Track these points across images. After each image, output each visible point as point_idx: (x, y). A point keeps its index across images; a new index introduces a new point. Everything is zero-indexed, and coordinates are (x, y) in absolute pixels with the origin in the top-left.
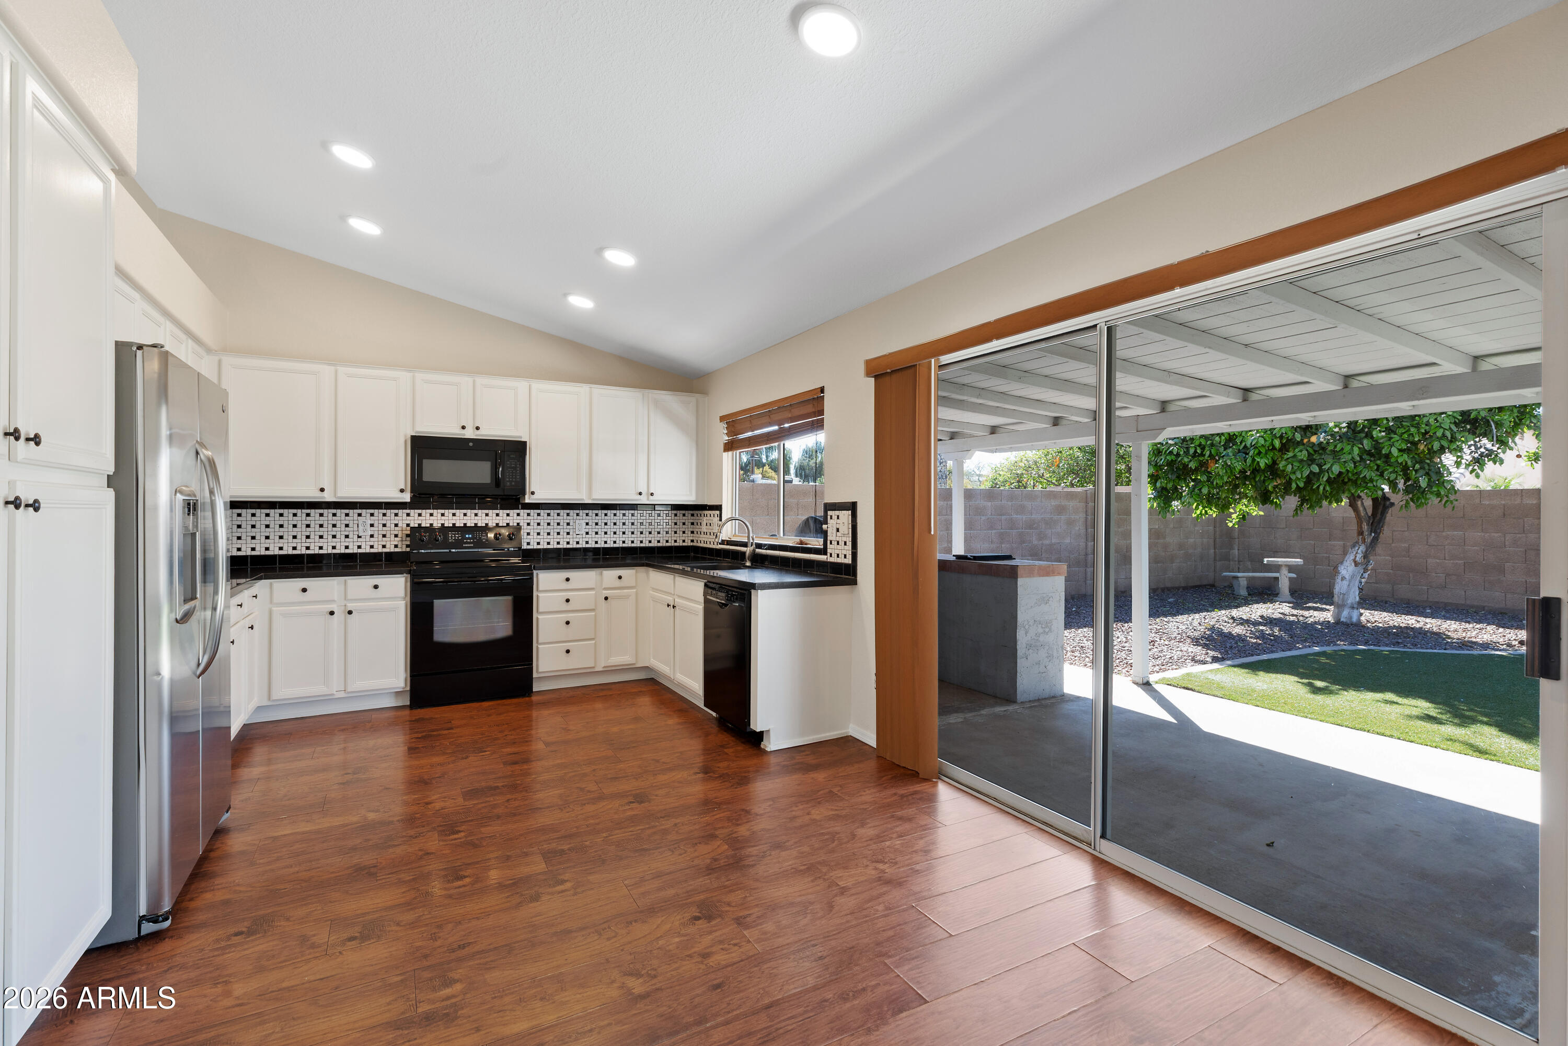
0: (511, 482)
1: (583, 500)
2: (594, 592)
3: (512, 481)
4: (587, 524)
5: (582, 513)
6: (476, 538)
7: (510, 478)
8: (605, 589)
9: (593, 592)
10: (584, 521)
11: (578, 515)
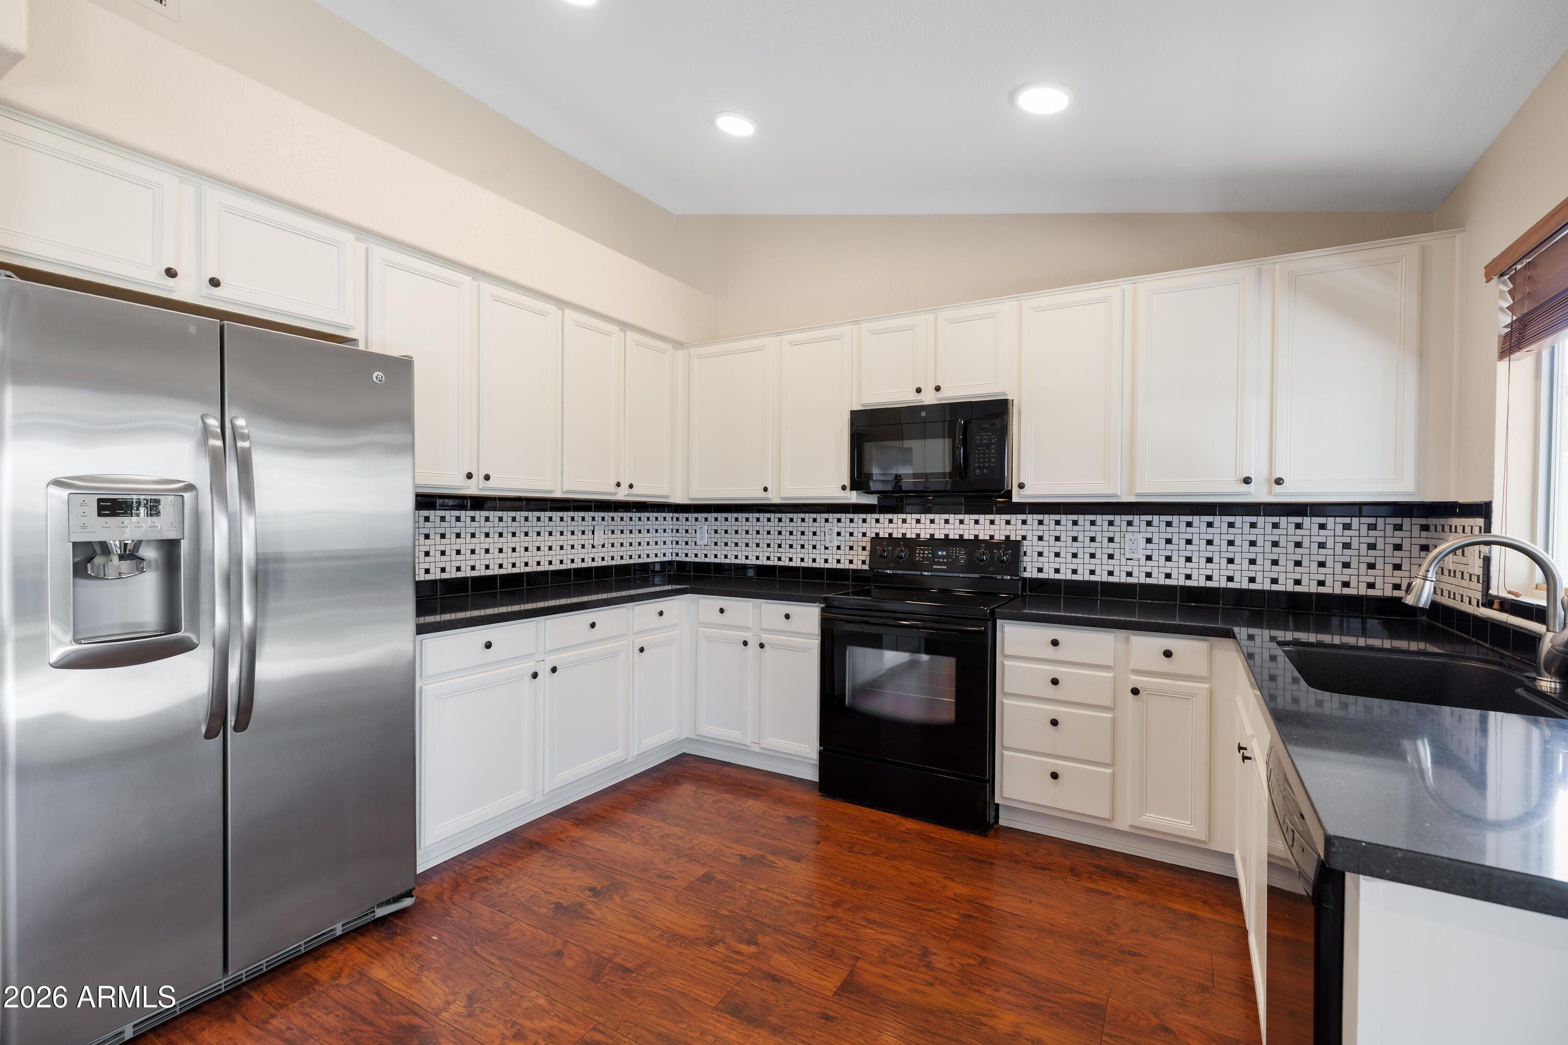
0: (981, 468)
1: (1116, 496)
2: (1111, 675)
3: (984, 467)
4: (1149, 541)
5: (1139, 520)
6: (951, 557)
7: (979, 462)
8: (1136, 672)
9: (1109, 675)
10: (1142, 535)
11: (1130, 523)
